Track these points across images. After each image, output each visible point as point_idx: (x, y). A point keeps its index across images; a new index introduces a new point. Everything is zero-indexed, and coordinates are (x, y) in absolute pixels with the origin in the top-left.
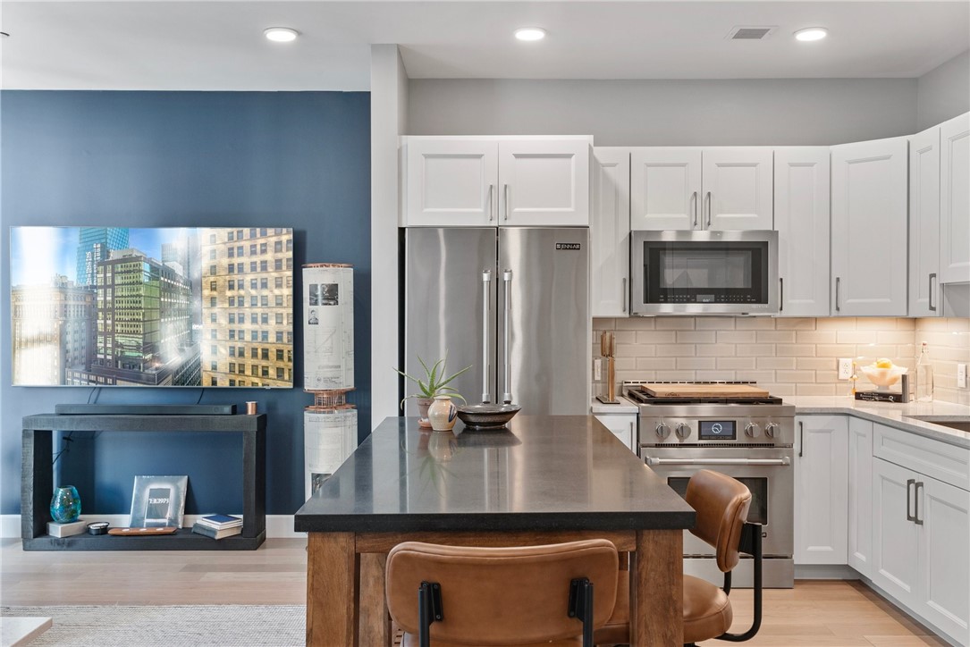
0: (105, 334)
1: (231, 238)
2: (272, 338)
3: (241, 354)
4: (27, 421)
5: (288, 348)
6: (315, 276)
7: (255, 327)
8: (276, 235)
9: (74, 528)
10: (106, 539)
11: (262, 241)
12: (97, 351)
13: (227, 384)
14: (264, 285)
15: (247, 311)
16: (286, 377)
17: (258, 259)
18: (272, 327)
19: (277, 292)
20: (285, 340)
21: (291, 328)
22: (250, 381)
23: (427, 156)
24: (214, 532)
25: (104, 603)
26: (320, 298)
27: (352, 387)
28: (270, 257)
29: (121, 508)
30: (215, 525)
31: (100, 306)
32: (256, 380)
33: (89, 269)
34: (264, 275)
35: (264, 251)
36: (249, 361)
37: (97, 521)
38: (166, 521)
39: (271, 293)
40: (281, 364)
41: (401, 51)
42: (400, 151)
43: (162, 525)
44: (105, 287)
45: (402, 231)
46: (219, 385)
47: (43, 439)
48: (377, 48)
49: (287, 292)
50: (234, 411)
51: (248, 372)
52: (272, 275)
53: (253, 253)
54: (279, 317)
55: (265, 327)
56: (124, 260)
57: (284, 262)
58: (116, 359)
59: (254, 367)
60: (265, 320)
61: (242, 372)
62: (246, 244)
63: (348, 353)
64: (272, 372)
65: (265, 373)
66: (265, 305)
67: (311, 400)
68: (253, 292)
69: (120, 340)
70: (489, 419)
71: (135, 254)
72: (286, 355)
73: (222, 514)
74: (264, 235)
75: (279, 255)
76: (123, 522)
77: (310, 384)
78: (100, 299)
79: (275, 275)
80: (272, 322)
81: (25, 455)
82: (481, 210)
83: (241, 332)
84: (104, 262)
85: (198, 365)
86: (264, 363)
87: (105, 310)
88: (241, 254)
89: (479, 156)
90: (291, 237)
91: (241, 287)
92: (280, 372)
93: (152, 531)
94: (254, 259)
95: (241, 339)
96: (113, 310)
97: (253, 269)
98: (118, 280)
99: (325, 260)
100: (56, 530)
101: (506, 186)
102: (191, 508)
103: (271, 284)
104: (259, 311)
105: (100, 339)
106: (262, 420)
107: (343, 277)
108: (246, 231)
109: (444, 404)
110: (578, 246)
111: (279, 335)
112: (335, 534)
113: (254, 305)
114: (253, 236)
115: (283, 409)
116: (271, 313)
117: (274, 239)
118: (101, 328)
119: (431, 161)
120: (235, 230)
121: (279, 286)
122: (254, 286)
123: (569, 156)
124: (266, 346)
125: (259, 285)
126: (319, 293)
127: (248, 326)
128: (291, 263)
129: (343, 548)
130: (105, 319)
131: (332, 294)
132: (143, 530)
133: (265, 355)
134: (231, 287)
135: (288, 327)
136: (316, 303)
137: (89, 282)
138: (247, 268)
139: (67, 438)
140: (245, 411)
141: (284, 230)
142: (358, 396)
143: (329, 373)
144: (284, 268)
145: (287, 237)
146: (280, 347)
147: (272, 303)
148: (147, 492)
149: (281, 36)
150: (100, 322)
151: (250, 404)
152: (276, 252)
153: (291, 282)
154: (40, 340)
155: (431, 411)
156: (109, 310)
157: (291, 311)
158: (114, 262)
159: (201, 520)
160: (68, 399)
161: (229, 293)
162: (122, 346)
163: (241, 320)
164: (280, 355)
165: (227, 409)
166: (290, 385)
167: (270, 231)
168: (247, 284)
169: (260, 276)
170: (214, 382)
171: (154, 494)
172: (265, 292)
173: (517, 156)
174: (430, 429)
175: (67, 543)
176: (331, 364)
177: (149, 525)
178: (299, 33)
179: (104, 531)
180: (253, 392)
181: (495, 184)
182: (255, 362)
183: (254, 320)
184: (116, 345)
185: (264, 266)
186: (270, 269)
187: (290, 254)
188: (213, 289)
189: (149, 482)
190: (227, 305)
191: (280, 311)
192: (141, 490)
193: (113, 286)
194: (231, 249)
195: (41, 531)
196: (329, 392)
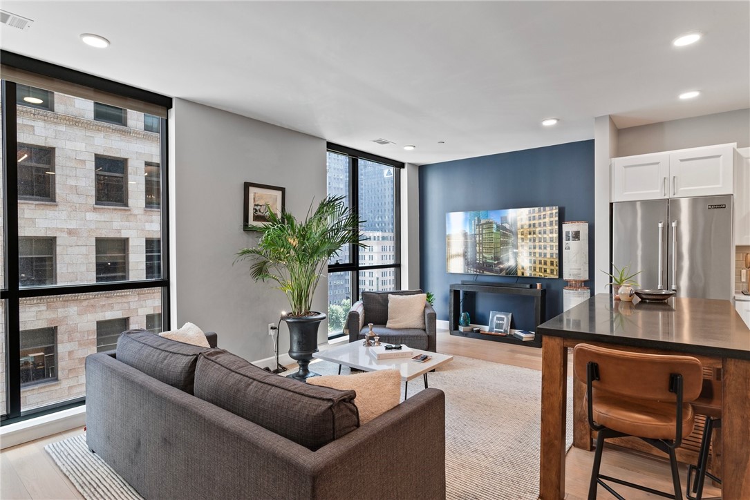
0: (479, 253)
1: (530, 213)
2: (548, 256)
3: (535, 263)
4: (451, 286)
5: (556, 260)
6: (568, 227)
7: (540, 251)
8: (550, 210)
9: (468, 328)
10: (479, 335)
11: (544, 213)
12: (476, 260)
13: (528, 275)
14: (545, 233)
15: (537, 244)
16: (555, 273)
17: (542, 221)
18: (548, 251)
19: (551, 235)
20: (554, 257)
21: (557, 252)
22: (538, 274)
23: (625, 167)
24: (522, 338)
25: (476, 358)
26: (571, 237)
27: (588, 278)
28: (547, 220)
29: (486, 324)
30: (523, 335)
31: (478, 242)
32: (541, 274)
33: (473, 228)
34: (545, 228)
35: (544, 218)
36: (538, 266)
37: (476, 327)
38: (503, 331)
39: (548, 236)
40: (552, 267)
41: (611, 118)
42: (610, 166)
43: (501, 332)
44: (479, 234)
45: (611, 204)
46: (525, 275)
47: (456, 293)
48: (598, 119)
49: (556, 235)
50: (531, 287)
51: (538, 270)
52: (548, 228)
53: (540, 219)
54: (552, 247)
55: (545, 251)
56: (486, 223)
57: (554, 222)
58: (484, 263)
59: (540, 269)
60: (545, 248)
61: (535, 270)
62: (537, 215)
63: (585, 263)
64: (548, 271)
65: (545, 271)
66: (545, 241)
67: (567, 284)
68: (540, 236)
69: (485, 255)
70: (654, 297)
71: (491, 221)
72: (555, 263)
73: (526, 331)
74: (544, 210)
75: (552, 219)
76: (486, 329)
77: (566, 277)
78: (477, 239)
79: (550, 228)
80: (548, 249)
81: (451, 298)
82: (658, 191)
83: (535, 253)
84: (479, 224)
85: (516, 266)
86: (545, 267)
87: (479, 244)
88: (534, 219)
89: (658, 163)
90: (557, 211)
91: (534, 233)
92: (552, 271)
93: (496, 334)
94: (540, 221)
95: (535, 256)
96: (482, 243)
97: (540, 225)
98: (484, 232)
99: (573, 220)
100: (461, 329)
101: (674, 177)
102: (513, 326)
103: (548, 232)
104: (542, 244)
105: (478, 255)
106: (544, 292)
107: (583, 228)
108: (537, 209)
109: (627, 288)
110: (724, 206)
111: (552, 255)
112: (554, 337)
113: (540, 241)
114: (540, 211)
115: (554, 287)
116: (548, 245)
117: (549, 212)
118: (478, 251)
119: (628, 169)
120: (531, 209)
121: (551, 233)
122: (540, 233)
123: (719, 156)
124: (546, 259)
125: (542, 233)
126: (570, 235)
127: (537, 250)
128: (557, 222)
129: (558, 344)
130: (479, 247)
131: (577, 236)
132: (493, 333)
133: (545, 263)
134: (530, 234)
135: (556, 251)
136: (569, 240)
137: (473, 233)
138: (537, 226)
139: (466, 293)
140: (536, 288)
141: (554, 208)
142: (589, 283)
143: (575, 272)
144: (554, 225)
145: (555, 210)
146: (552, 260)
147: (548, 240)
148: (495, 318)
149: (549, 123)
150: (478, 248)
151: (538, 284)
152: (550, 217)
153: (557, 231)
154: (458, 255)
155: (619, 291)
156: (481, 244)
157: (557, 244)
158: (482, 225)
159: (517, 332)
160: (466, 279)
161: (529, 236)
162: (486, 258)
163: (535, 248)
164: (552, 263)
165: (528, 286)
166: (557, 277)
167: (548, 208)
168: (537, 232)
169: (542, 229)
170: (523, 274)
171: (498, 319)
172: (545, 236)
173: (681, 160)
174: (619, 300)
175: (465, 334)
176: (576, 268)
177: (496, 331)
178: (558, 120)
179: (478, 331)
180: (539, 279)
181: (667, 176)
182: (541, 266)
183: (540, 248)
184: (483, 257)
185: (545, 224)
186: (547, 226)
187: (557, 218)
188: (522, 234)
189: (496, 314)
190: (528, 242)
191: (552, 244)
192: (493, 317)
193: (482, 234)
194: (530, 217)
195: (456, 328)
196: (576, 281)
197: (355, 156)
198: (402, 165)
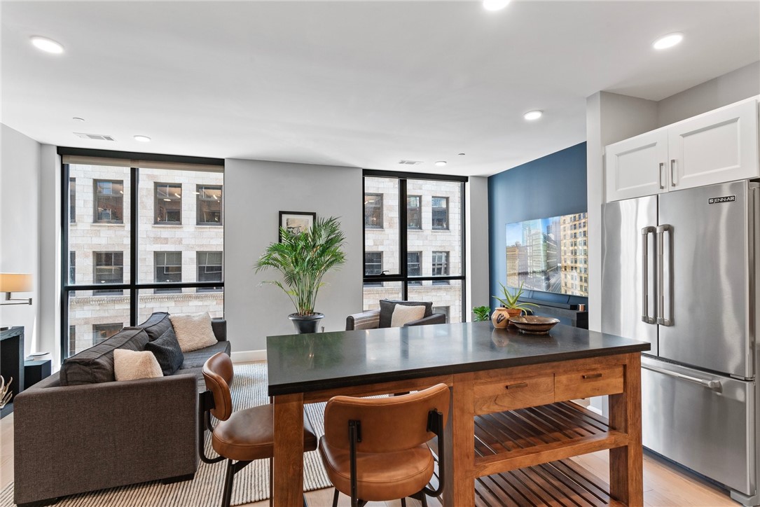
0: (530, 267)
1: (571, 220)
7: (581, 266)
11: (584, 220)
14: (585, 244)
15: (578, 257)
17: (582, 230)
23: (618, 155)
31: (529, 255)
32: (582, 293)
34: (585, 238)
35: (585, 226)
36: (579, 283)
41: (602, 95)
42: (604, 158)
44: (530, 246)
48: (589, 99)
50: (572, 308)
53: (580, 227)
55: (585, 266)
56: (535, 234)
58: (533, 278)
59: (581, 286)
60: (586, 262)
62: (577, 223)
65: (586, 290)
66: (587, 254)
68: (580, 247)
71: (539, 231)
78: (529, 252)
83: (576, 268)
85: (560, 284)
86: (586, 284)
88: (575, 228)
89: (654, 145)
91: (575, 245)
95: (576, 271)
96: (532, 256)
97: (580, 235)
101: (673, 161)
104: (583, 257)
108: (577, 216)
110: (732, 198)
113: (581, 254)
114: (580, 218)
119: (620, 158)
123: (735, 120)
124: (587, 276)
125: (583, 244)
127: (578, 265)
133: (586, 281)
140: (578, 309)
151: (580, 305)
165: (568, 306)
169: (583, 239)
170: (566, 292)
173: (684, 136)
178: (542, 111)
181: (664, 161)
185: (585, 234)
190: (570, 254)
197: (403, 177)
198: (464, 179)
